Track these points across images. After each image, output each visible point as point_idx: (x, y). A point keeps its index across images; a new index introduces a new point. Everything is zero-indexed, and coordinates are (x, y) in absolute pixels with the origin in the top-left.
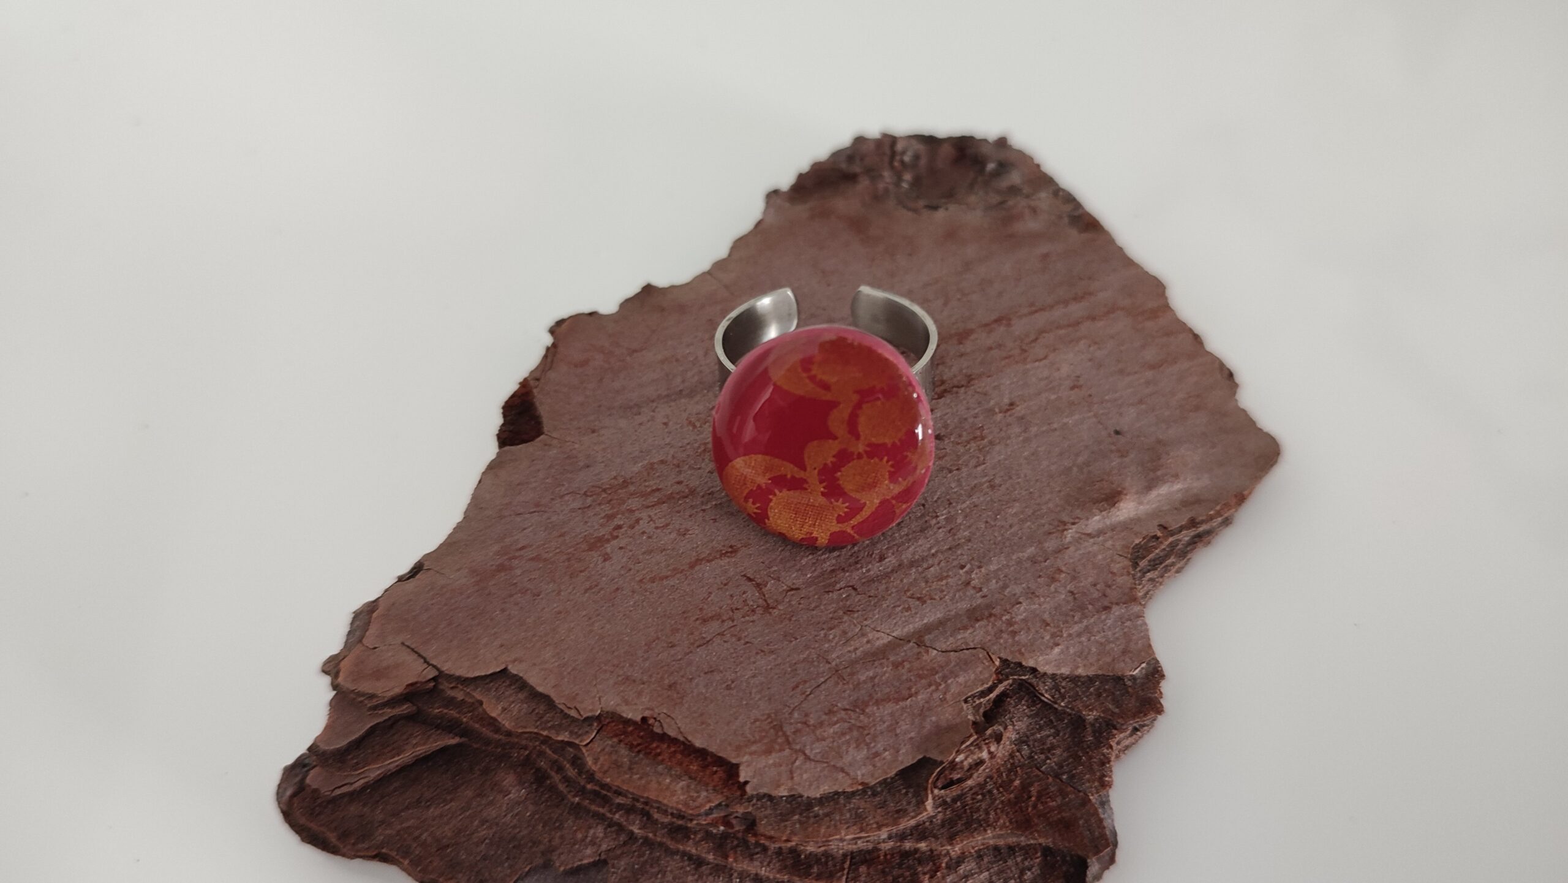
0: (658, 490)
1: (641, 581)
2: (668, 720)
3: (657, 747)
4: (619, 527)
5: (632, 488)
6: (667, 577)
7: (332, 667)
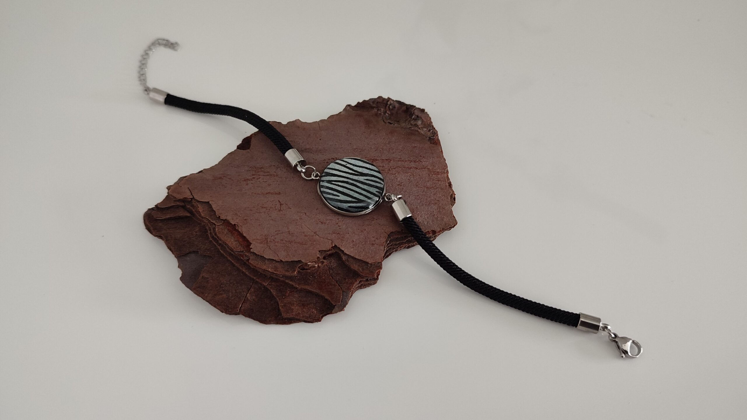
0: (269, 172)
1: (252, 193)
2: (241, 227)
3: (235, 232)
4: (254, 178)
5: (263, 170)
6: (259, 194)
7: (169, 188)
